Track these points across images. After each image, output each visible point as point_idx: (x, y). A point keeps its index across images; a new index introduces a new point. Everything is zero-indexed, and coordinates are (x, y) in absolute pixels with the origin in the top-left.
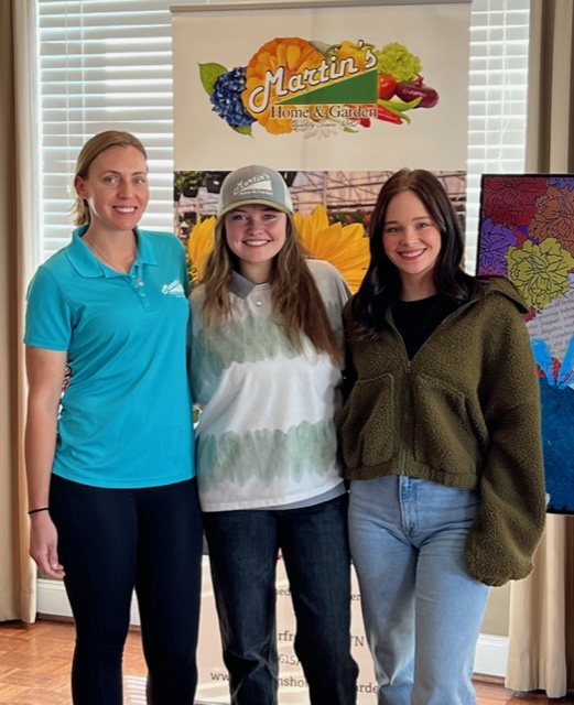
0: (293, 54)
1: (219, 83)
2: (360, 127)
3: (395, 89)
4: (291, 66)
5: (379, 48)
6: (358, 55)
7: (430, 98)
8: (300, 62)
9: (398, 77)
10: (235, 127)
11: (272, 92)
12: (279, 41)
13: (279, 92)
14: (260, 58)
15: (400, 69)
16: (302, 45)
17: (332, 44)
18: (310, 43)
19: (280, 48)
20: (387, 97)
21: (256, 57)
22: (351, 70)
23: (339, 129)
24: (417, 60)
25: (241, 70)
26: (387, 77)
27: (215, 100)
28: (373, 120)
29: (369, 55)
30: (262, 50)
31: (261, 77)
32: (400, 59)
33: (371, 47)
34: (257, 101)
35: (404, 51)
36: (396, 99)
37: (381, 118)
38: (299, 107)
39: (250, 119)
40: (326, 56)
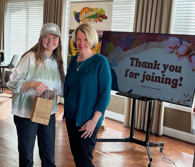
0: (87, 10)
1: (76, 15)
2: (96, 22)
3: (101, 16)
4: (86, 12)
5: (99, 9)
6: (96, 10)
7: (106, 18)
8: (88, 11)
9: (102, 14)
10: (78, 22)
11: (83, 16)
12: (85, 8)
13: (84, 16)
14: (82, 11)
15: (102, 13)
16: (88, 8)
17: (92, 8)
18: (89, 8)
19: (85, 9)
20: (100, 18)
21: (81, 10)
22: (95, 13)
23: (92, 23)
24: (105, 11)
25: (79, 12)
26: (100, 14)
27: (75, 17)
28: (98, 21)
29: (98, 10)
30: (82, 9)
31: (82, 14)
32: (102, 11)
33: (98, 9)
34: (81, 18)
35: (103, 9)
36: (101, 18)
37: (99, 21)
38: (87, 19)
39: (80, 21)
40: (91, 10)
